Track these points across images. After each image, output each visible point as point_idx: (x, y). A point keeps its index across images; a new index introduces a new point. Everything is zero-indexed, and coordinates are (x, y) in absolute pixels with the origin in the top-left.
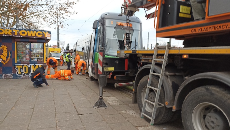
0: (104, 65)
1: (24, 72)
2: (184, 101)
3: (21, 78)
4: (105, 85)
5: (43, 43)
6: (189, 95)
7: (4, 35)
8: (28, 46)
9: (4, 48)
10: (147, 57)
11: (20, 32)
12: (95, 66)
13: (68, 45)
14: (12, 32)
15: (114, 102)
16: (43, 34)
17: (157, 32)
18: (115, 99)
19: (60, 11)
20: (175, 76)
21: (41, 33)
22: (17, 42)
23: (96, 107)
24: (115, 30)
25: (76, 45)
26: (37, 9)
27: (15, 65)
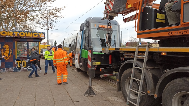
0: (93, 60)
1: (23, 66)
2: (164, 90)
3: (20, 71)
4: (94, 77)
5: (38, 42)
6: (168, 85)
7: (6, 36)
8: (26, 45)
9: (7, 46)
10: (129, 54)
11: (20, 34)
12: (82, 60)
13: (55, 42)
14: (13, 34)
15: (100, 90)
16: (38, 35)
17: (137, 34)
18: (101, 87)
19: (50, 16)
20: (154, 69)
21: (37, 34)
22: (17, 41)
23: (87, 95)
24: (97, 31)
25: (63, 42)
26: (31, 14)
27: (15, 60)
